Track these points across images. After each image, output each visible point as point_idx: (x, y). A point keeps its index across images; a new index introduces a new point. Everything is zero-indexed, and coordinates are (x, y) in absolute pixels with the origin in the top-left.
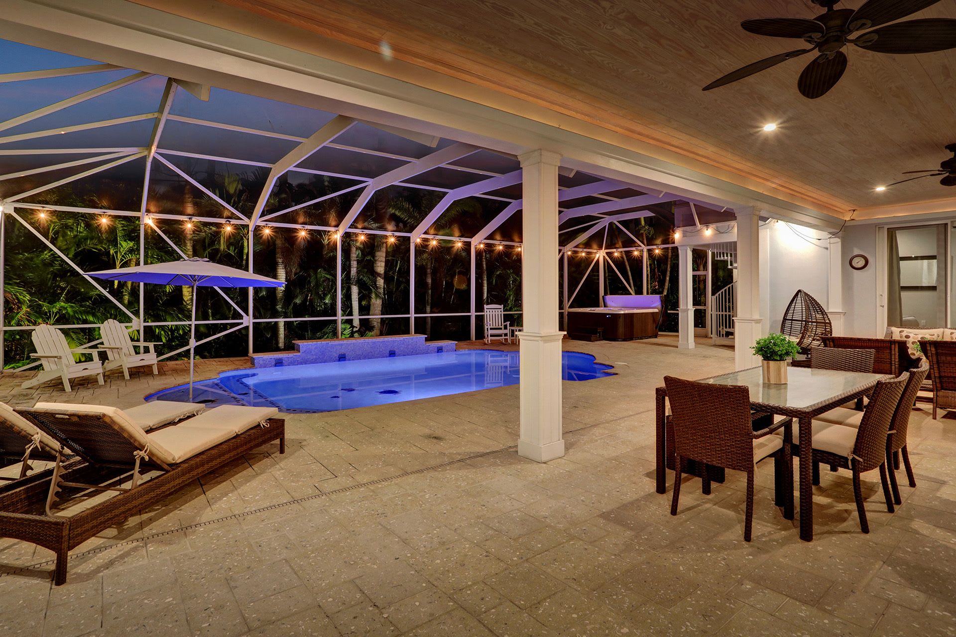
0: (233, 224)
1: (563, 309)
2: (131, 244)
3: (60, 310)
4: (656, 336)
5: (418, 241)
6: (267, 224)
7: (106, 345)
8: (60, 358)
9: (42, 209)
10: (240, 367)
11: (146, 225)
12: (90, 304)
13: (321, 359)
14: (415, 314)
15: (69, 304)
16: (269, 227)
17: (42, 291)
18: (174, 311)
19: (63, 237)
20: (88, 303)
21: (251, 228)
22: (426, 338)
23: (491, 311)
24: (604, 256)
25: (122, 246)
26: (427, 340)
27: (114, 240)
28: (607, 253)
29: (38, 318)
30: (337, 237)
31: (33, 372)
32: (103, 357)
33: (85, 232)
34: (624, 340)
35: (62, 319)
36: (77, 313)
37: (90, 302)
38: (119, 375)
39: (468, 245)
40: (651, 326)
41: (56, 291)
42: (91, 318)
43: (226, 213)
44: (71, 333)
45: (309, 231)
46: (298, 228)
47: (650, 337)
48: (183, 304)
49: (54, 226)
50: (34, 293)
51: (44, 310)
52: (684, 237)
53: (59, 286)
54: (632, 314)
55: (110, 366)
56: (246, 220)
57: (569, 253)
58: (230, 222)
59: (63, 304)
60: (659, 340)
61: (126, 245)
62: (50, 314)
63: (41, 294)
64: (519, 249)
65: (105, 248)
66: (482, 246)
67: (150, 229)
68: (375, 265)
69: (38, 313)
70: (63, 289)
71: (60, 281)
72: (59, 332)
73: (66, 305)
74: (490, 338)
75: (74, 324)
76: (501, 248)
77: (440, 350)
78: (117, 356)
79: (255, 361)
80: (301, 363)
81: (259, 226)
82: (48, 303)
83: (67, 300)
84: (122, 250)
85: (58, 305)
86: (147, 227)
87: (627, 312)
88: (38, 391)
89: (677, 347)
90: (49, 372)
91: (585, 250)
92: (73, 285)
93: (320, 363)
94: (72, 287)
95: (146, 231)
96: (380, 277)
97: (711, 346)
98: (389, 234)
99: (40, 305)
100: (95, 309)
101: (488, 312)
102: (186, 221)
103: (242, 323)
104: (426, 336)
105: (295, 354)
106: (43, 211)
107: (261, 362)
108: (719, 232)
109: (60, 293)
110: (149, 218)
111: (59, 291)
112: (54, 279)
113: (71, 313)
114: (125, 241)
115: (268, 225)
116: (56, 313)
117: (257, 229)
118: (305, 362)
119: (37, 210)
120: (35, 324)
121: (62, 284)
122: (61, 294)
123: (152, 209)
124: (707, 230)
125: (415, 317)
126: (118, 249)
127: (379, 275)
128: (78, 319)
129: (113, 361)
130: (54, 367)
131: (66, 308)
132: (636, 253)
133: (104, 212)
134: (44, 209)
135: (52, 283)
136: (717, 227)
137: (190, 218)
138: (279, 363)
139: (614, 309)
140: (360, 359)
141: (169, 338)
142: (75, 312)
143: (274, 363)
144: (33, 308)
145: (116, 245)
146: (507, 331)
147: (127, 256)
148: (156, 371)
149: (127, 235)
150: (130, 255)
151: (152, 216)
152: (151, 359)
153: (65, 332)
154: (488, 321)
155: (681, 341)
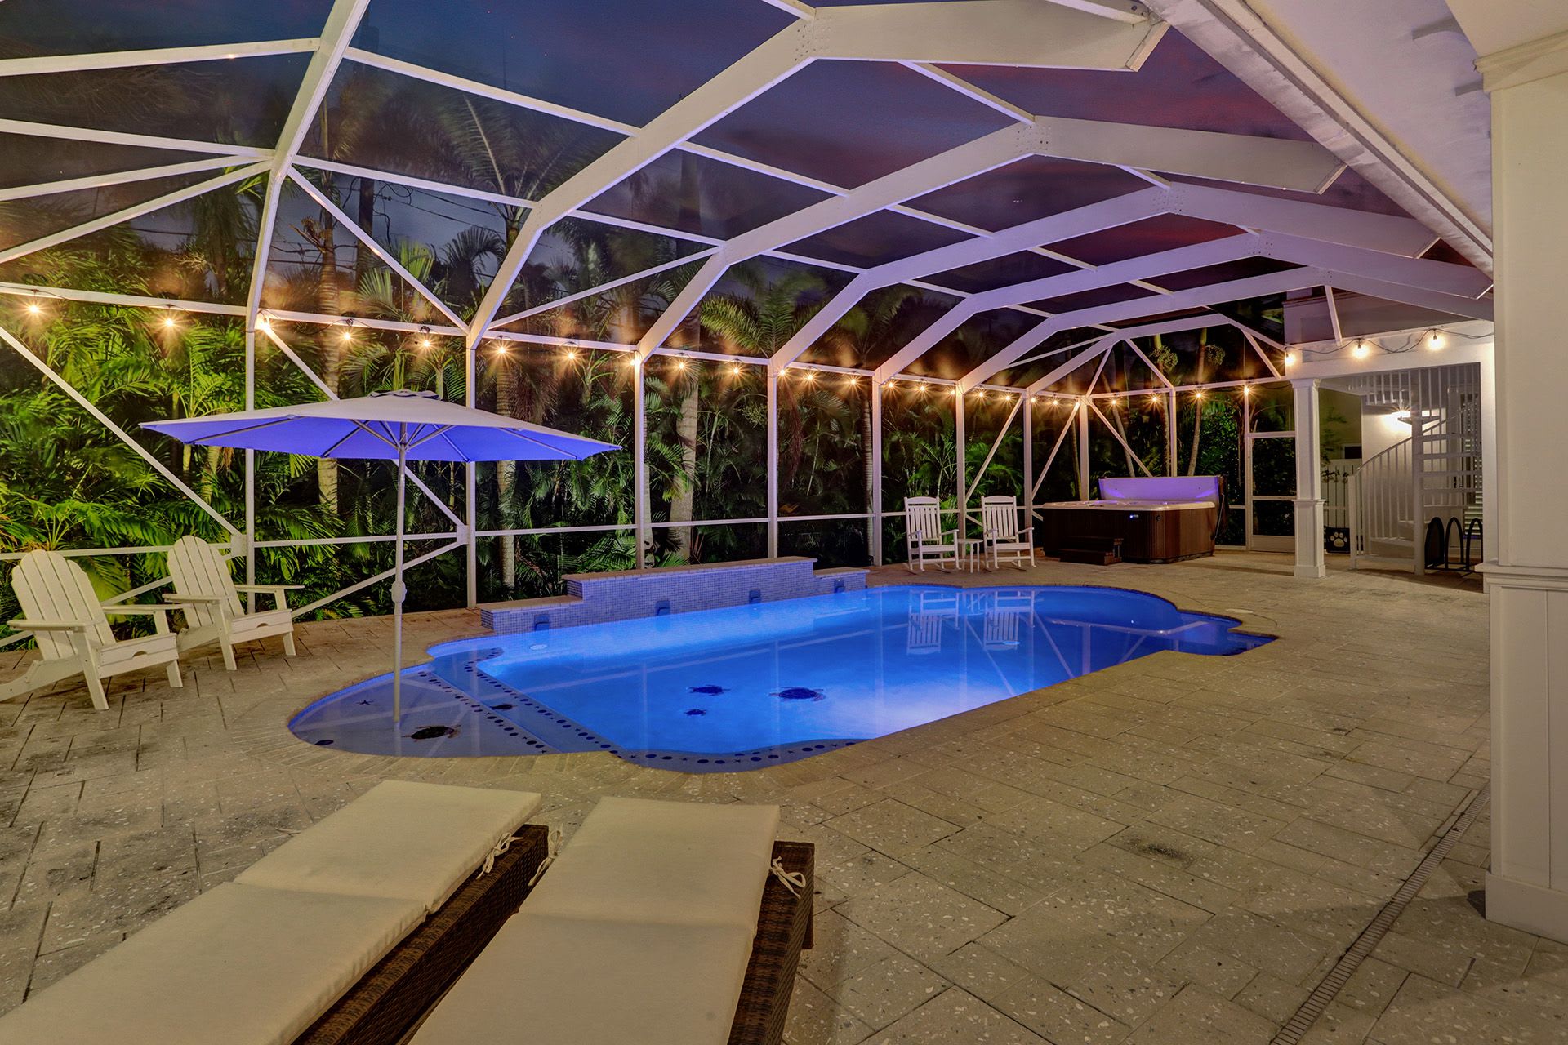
0: (434, 336)
1: (1023, 505)
2: (219, 379)
3: (71, 516)
4: (1211, 553)
5: (783, 373)
6: (501, 336)
7: (181, 592)
8: (81, 630)
9: (32, 294)
10: (463, 633)
11: (258, 333)
12: (135, 503)
13: (620, 612)
14: (778, 516)
15: (92, 503)
16: (505, 341)
17: (31, 476)
18: (304, 517)
19: (76, 363)
20: (129, 502)
21: (471, 343)
22: (814, 563)
23: (922, 510)
24: (1089, 407)
25: (199, 384)
26: (816, 567)
27: (181, 373)
28: (1095, 401)
29: (23, 533)
30: (635, 364)
31: (15, 655)
32: (176, 621)
33: (122, 355)
34: (1165, 562)
35: (76, 536)
36: (109, 521)
37: (135, 499)
38: (211, 658)
39: (867, 381)
40: (1204, 535)
41: (63, 477)
42: (136, 532)
43: (421, 311)
44: (97, 565)
45: (582, 352)
46: (560, 345)
47: (1204, 555)
48: (319, 502)
49: (58, 341)
50: (18, 482)
51: (38, 517)
52: (1304, 362)
53: (69, 468)
54: (1177, 513)
55: (192, 641)
56: (461, 328)
57: (1034, 400)
58: (429, 330)
59: (78, 504)
60: (1218, 559)
61: (206, 382)
62: (51, 526)
63: (32, 483)
64: (953, 392)
65: (162, 390)
66: (891, 385)
67: (266, 343)
68: (678, 424)
69: (24, 524)
70: (77, 473)
71: (72, 456)
72: (73, 564)
73: (85, 506)
74: (923, 561)
75: (103, 546)
76: (923, 389)
77: (839, 587)
78: (204, 617)
79: (495, 620)
80: (586, 622)
81: (487, 340)
82: (45, 502)
83: (88, 495)
84: (199, 394)
85: (70, 505)
86: (259, 339)
87: (1168, 508)
88: (28, 712)
89: (1292, 574)
90: (55, 662)
91: (1059, 395)
92: (99, 465)
93: (623, 619)
94: (95, 468)
95: (257, 349)
96: (689, 446)
97: (1349, 571)
98: (730, 359)
99: (29, 506)
100: (145, 513)
101: (912, 510)
102: (341, 327)
103: (454, 540)
104: (816, 560)
105: (572, 603)
106: (35, 300)
107: (507, 622)
108: (1386, 349)
109: (69, 482)
110: (265, 319)
111: (68, 478)
112: (59, 452)
113: (97, 523)
114: (206, 373)
115: (504, 339)
116: (63, 522)
117: (483, 346)
118: (592, 618)
119: (22, 296)
120: (18, 546)
121: (76, 463)
122: (73, 483)
123: (271, 299)
124: (1359, 346)
125: (779, 523)
126: (189, 390)
127: (686, 442)
128: (111, 535)
129: (196, 629)
130: (65, 651)
131: (83, 513)
132: (1155, 400)
133: (170, 305)
134: (37, 295)
135: (55, 461)
136: (1381, 341)
137: (348, 321)
138: (541, 623)
139: (1118, 502)
140: (695, 609)
141: (296, 570)
142: (104, 520)
143: (531, 623)
144: (15, 513)
145: (186, 382)
146: (953, 548)
147: (210, 404)
148: (291, 650)
149: (211, 361)
150: (215, 403)
151: (270, 314)
152: (280, 621)
153: (85, 563)
154: (919, 529)
155: (1300, 563)
